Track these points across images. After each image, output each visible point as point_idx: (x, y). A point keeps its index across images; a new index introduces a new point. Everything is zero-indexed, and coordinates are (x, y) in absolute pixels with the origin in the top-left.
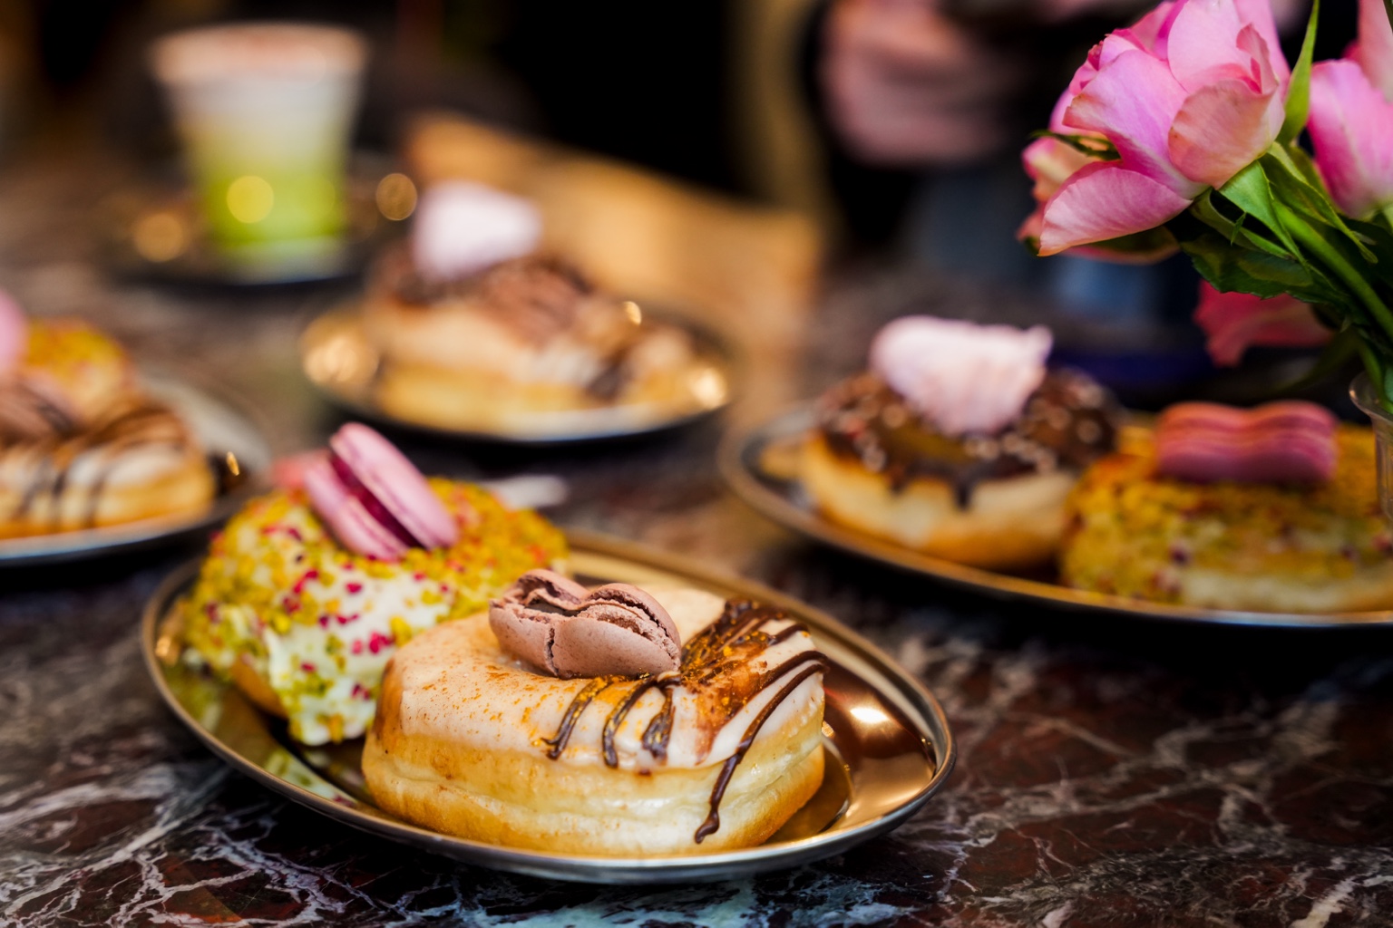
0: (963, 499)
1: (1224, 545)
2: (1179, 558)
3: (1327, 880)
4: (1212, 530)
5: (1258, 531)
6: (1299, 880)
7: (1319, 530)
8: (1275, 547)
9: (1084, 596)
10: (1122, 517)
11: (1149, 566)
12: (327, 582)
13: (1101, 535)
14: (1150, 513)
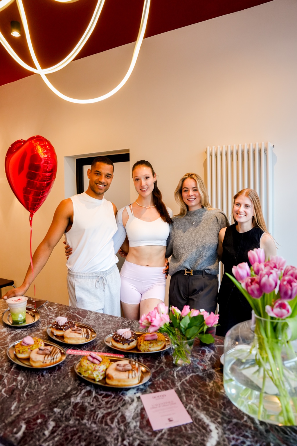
0: (129, 344)
1: (153, 346)
2: (150, 347)
3: (174, 371)
4: (152, 345)
5: (155, 344)
6: (172, 372)
7: (159, 343)
8: (156, 345)
9: (143, 352)
10: (144, 344)
11: (148, 348)
12: (97, 367)
13: (143, 346)
14: (147, 344)
